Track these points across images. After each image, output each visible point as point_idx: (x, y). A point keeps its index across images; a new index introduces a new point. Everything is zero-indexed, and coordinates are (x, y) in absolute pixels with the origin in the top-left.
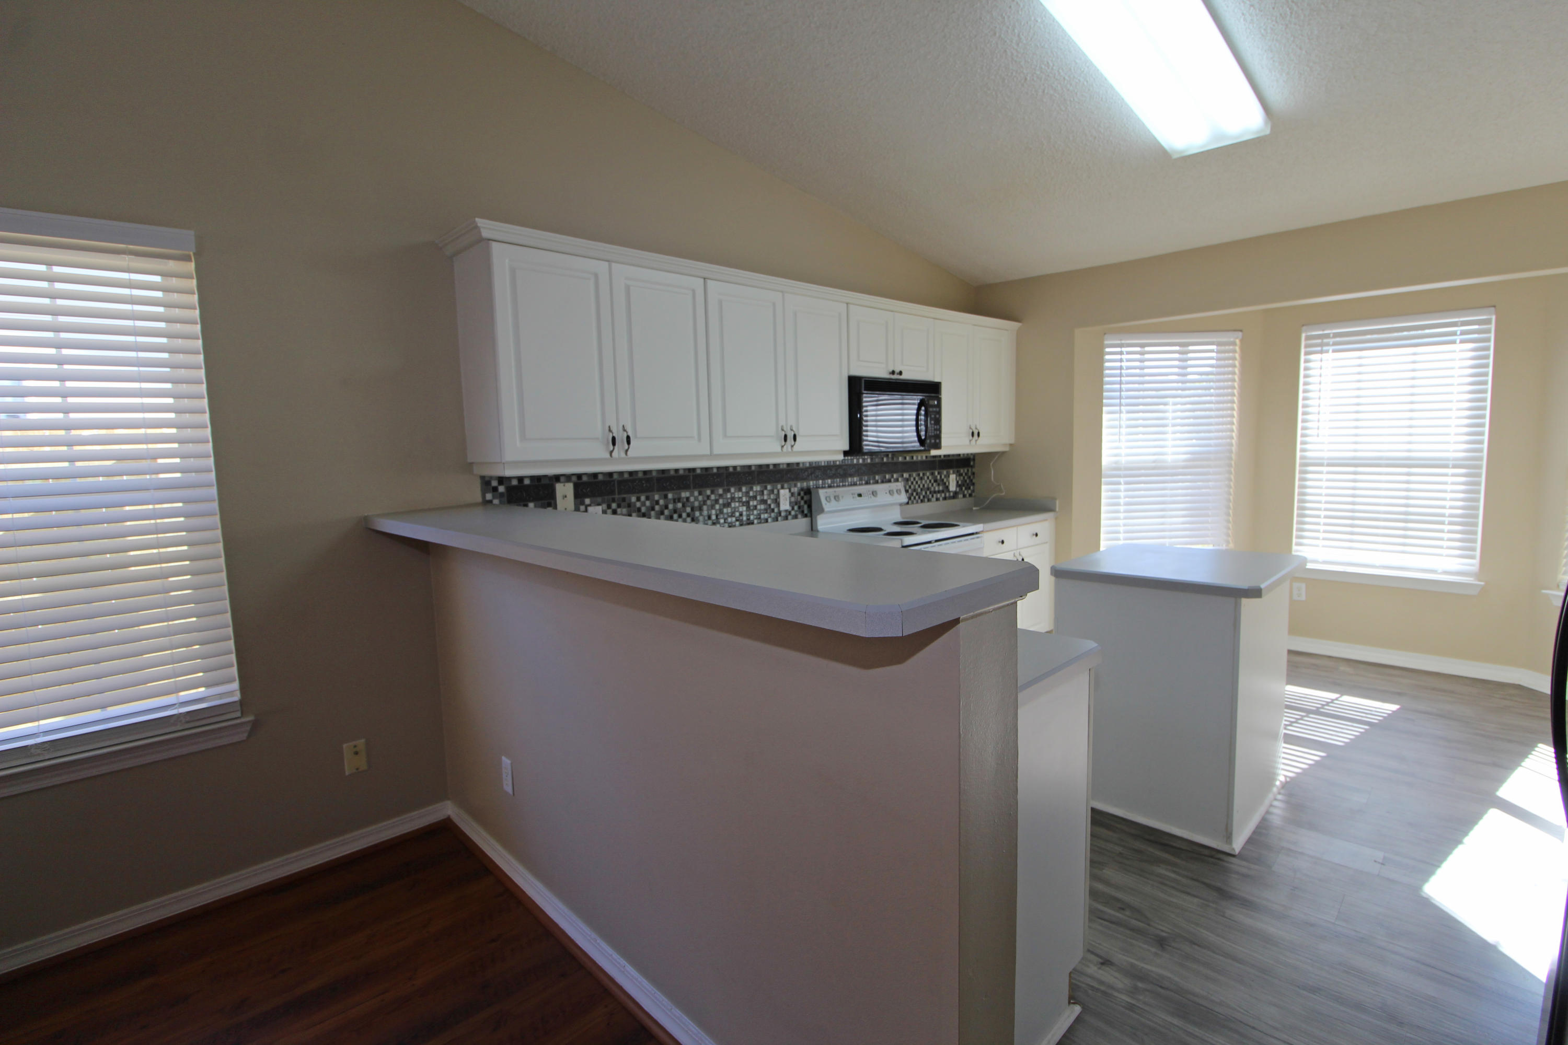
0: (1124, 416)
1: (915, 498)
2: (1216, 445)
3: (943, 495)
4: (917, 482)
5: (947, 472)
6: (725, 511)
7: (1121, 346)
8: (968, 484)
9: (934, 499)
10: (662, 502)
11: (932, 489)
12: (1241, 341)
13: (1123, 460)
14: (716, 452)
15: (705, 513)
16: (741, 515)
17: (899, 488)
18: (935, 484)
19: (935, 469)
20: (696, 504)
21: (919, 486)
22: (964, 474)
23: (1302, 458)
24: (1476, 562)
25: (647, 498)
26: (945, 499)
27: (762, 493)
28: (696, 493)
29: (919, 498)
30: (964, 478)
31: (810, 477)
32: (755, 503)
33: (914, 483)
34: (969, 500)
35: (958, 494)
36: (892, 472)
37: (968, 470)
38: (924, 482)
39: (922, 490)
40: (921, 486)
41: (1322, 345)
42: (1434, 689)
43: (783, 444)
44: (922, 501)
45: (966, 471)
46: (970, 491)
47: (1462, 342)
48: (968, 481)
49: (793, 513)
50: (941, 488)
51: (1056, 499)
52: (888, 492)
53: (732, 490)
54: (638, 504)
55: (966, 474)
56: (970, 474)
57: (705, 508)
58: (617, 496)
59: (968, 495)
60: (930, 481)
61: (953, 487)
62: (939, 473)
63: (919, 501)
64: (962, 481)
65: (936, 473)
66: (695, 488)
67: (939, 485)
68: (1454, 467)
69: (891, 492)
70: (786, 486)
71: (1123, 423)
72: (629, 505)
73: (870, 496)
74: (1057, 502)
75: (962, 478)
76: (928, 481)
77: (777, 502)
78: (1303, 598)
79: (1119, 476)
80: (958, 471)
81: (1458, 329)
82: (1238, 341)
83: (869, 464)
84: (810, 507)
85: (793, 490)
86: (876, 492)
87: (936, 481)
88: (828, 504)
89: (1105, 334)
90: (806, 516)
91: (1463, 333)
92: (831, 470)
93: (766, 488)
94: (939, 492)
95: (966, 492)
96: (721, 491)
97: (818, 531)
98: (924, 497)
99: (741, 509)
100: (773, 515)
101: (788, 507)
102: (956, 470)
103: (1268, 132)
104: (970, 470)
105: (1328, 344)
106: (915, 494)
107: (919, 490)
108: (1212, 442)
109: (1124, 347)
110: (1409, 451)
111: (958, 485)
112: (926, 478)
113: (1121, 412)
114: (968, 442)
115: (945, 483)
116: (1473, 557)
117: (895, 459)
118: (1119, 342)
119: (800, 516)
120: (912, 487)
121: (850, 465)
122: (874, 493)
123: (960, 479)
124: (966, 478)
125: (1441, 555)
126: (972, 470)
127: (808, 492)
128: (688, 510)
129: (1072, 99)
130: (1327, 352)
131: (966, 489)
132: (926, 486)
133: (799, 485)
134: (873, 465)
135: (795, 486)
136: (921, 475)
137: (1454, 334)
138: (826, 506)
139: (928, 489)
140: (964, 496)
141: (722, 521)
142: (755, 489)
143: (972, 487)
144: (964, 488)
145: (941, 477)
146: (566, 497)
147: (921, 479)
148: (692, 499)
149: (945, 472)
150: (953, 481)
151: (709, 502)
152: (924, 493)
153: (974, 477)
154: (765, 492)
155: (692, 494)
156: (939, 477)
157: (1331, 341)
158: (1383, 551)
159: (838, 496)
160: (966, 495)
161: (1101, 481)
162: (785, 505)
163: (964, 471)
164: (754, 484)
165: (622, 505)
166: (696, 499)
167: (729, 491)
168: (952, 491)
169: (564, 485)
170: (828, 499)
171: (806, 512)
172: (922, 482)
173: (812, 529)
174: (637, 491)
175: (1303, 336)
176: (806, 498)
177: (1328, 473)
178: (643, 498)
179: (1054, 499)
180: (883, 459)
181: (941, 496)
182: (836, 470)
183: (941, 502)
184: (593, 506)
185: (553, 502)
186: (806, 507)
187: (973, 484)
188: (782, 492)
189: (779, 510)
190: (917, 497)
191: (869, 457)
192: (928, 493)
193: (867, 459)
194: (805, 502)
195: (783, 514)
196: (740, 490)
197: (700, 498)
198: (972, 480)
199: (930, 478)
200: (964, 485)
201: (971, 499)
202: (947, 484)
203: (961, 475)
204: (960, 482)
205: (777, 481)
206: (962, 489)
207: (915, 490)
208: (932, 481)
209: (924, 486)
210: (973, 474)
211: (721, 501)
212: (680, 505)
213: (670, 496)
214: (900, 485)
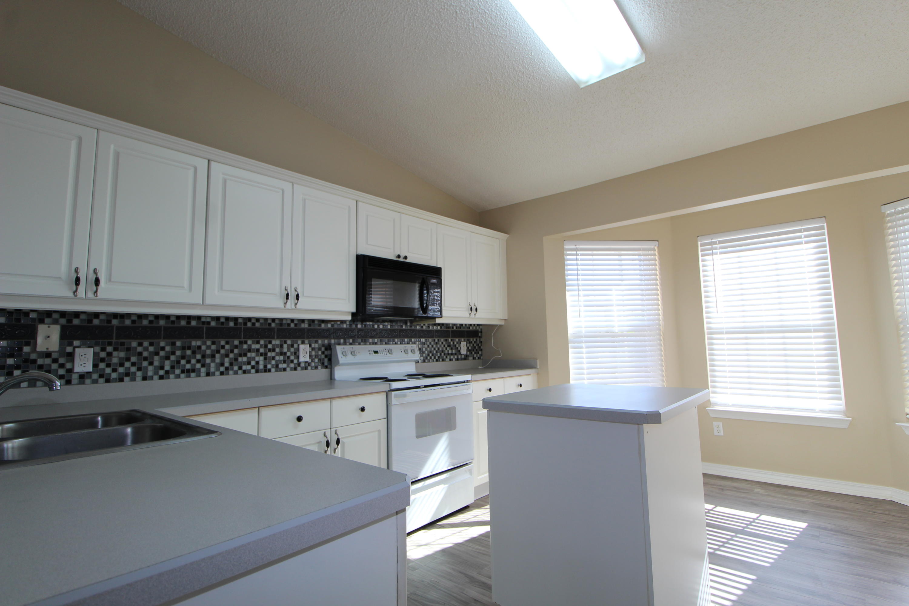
0: (582, 298)
1: (431, 358)
2: (648, 320)
3: (456, 357)
4: (433, 346)
5: (459, 340)
6: (240, 359)
7: (576, 250)
8: (477, 350)
9: (448, 359)
10: (168, 348)
11: (446, 352)
12: (658, 247)
13: (583, 330)
14: (208, 301)
15: (218, 360)
16: (257, 363)
17: (413, 348)
18: (448, 348)
19: (448, 337)
20: (208, 352)
21: (435, 349)
22: (473, 342)
23: (708, 328)
24: (843, 402)
25: (151, 344)
26: (457, 359)
27: (281, 346)
28: (209, 343)
29: (435, 358)
30: (473, 345)
31: (332, 335)
32: (273, 354)
33: (430, 346)
34: (477, 361)
35: (469, 357)
36: (410, 337)
37: (477, 340)
38: (438, 346)
39: (437, 352)
40: (436, 349)
41: (712, 249)
42: (828, 506)
43: (285, 302)
44: (437, 361)
45: (475, 340)
46: (478, 355)
47: (806, 242)
48: (477, 348)
49: (313, 364)
50: (454, 351)
51: (537, 359)
52: (403, 352)
53: (250, 342)
54: (140, 349)
55: (475, 342)
56: (478, 342)
57: (218, 356)
58: (114, 341)
59: (477, 358)
60: (444, 346)
61: (464, 351)
62: (452, 340)
63: (435, 360)
64: (471, 347)
65: (450, 340)
66: (208, 338)
67: (452, 349)
68: (815, 331)
69: (406, 352)
70: (307, 342)
71: (582, 303)
72: (128, 349)
73: (385, 353)
74: (538, 361)
75: (472, 345)
76: (442, 346)
77: (296, 354)
78: (722, 433)
79: (581, 342)
80: (468, 340)
81: (803, 234)
82: (656, 248)
83: (389, 329)
84: (330, 360)
85: (313, 345)
86: (391, 350)
87: (449, 346)
88: (344, 357)
89: (564, 241)
90: (326, 367)
91: (806, 236)
92: (353, 332)
93: (285, 342)
94: (452, 354)
95: (475, 356)
96: (236, 342)
97: (335, 380)
98: (439, 357)
99: (257, 359)
100: (292, 365)
101: (307, 359)
102: (466, 339)
103: (643, 60)
104: (478, 340)
105: (716, 249)
106: (430, 355)
107: (435, 352)
108: (645, 318)
109: (578, 251)
110: (781, 321)
111: (468, 350)
112: (440, 343)
113: (579, 295)
114: (468, 316)
115: (457, 348)
116: (839, 399)
117: (413, 327)
118: (575, 247)
119: (319, 367)
120: (428, 349)
121: (371, 329)
122: (390, 351)
123: (470, 346)
124: (475, 345)
125: (816, 398)
126: (480, 340)
127: (329, 348)
128: (199, 357)
129: (497, 34)
130: (716, 254)
131: (475, 353)
132: (440, 349)
133: (320, 342)
134: (392, 331)
135: (317, 342)
136: (436, 340)
137: (800, 237)
138: (342, 359)
139: (443, 351)
140: (474, 358)
141: (236, 368)
142: (274, 342)
143: (480, 353)
144: (473, 353)
145: (454, 343)
146: (49, 337)
147: (437, 343)
148: (204, 348)
149: (457, 340)
150: (464, 347)
151: (222, 351)
152: (439, 354)
153: (482, 345)
154: (285, 346)
155: (204, 343)
156: (452, 343)
157: (718, 246)
158: (773, 396)
159: (354, 352)
160: (475, 358)
161: (568, 345)
162: (304, 357)
163: (473, 340)
164: (273, 338)
165: (119, 348)
166: (209, 347)
167: (246, 343)
168: (463, 354)
169: (49, 327)
170: (344, 354)
171: (326, 364)
172: (437, 346)
173: (331, 379)
174: (139, 337)
175: (699, 243)
176: (326, 353)
177: (727, 339)
178: (146, 344)
179: (536, 359)
180: (402, 326)
181: (454, 357)
182: (358, 332)
183: (454, 362)
184: (83, 348)
185: (32, 341)
186: (326, 360)
187: (482, 350)
188: (302, 347)
189: (298, 361)
190: (433, 358)
191: (389, 323)
192: (443, 354)
193: (387, 325)
194: (326, 356)
195: (303, 365)
196: (258, 342)
197: (213, 347)
198: (480, 347)
199: (444, 343)
200: (473, 351)
201: (479, 360)
202: (459, 349)
203: (471, 342)
204: (470, 348)
205: (299, 338)
206: (472, 353)
207: (431, 352)
208: (446, 346)
209: (439, 349)
210: (481, 342)
211: (236, 351)
212: (189, 352)
213: (178, 344)
214: (416, 347)
